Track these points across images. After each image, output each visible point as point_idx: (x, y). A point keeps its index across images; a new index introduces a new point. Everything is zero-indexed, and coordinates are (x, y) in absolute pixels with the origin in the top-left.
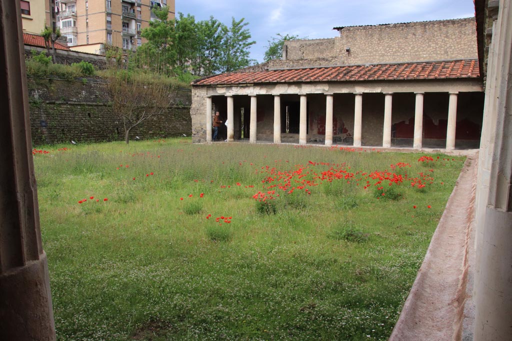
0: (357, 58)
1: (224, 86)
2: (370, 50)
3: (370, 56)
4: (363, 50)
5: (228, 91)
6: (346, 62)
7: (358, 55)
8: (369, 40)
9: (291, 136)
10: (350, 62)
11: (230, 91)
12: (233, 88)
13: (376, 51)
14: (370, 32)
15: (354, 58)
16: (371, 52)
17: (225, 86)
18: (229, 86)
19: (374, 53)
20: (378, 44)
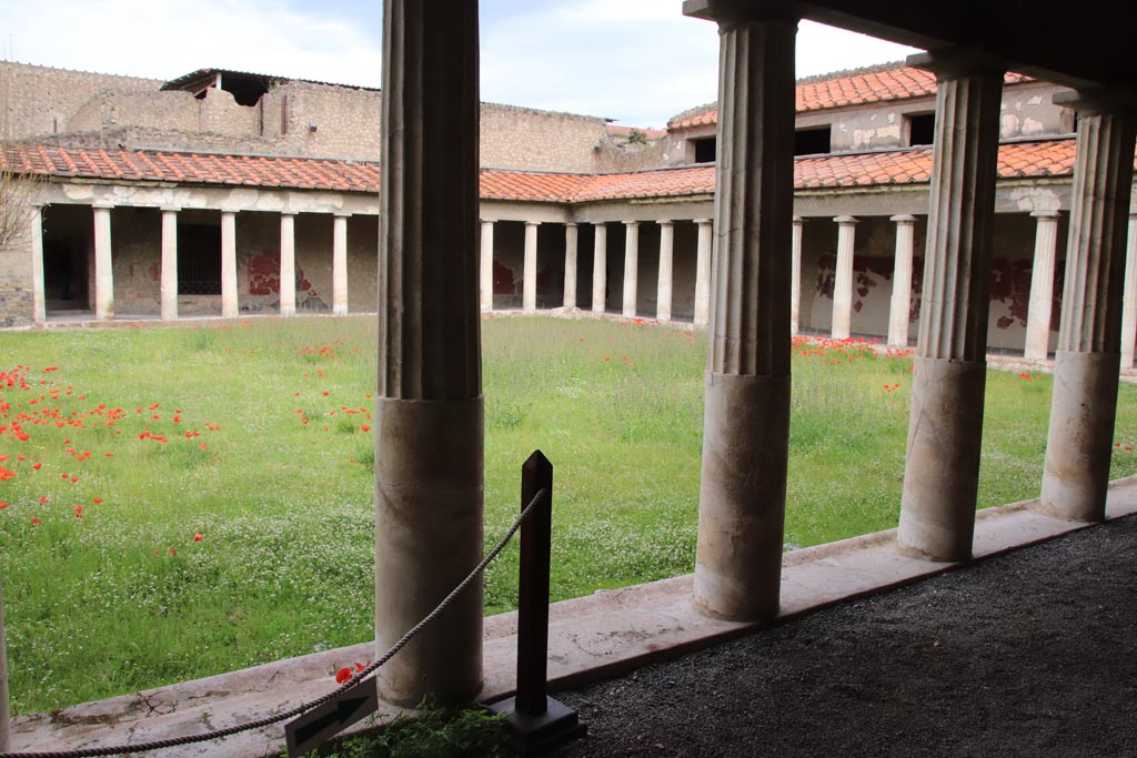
0: (325, 144)
1: (89, 181)
2: (349, 133)
3: (350, 145)
4: (337, 132)
5: (102, 194)
6: (304, 149)
7: (327, 139)
8: (346, 115)
9: (187, 300)
10: (312, 152)
11: (106, 196)
12: (116, 188)
13: (360, 136)
14: (348, 99)
15: (319, 143)
16: (350, 138)
17: (95, 181)
18: (105, 182)
19: (357, 139)
20: (364, 123)
